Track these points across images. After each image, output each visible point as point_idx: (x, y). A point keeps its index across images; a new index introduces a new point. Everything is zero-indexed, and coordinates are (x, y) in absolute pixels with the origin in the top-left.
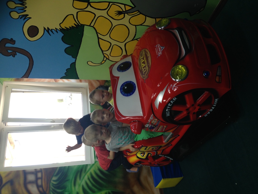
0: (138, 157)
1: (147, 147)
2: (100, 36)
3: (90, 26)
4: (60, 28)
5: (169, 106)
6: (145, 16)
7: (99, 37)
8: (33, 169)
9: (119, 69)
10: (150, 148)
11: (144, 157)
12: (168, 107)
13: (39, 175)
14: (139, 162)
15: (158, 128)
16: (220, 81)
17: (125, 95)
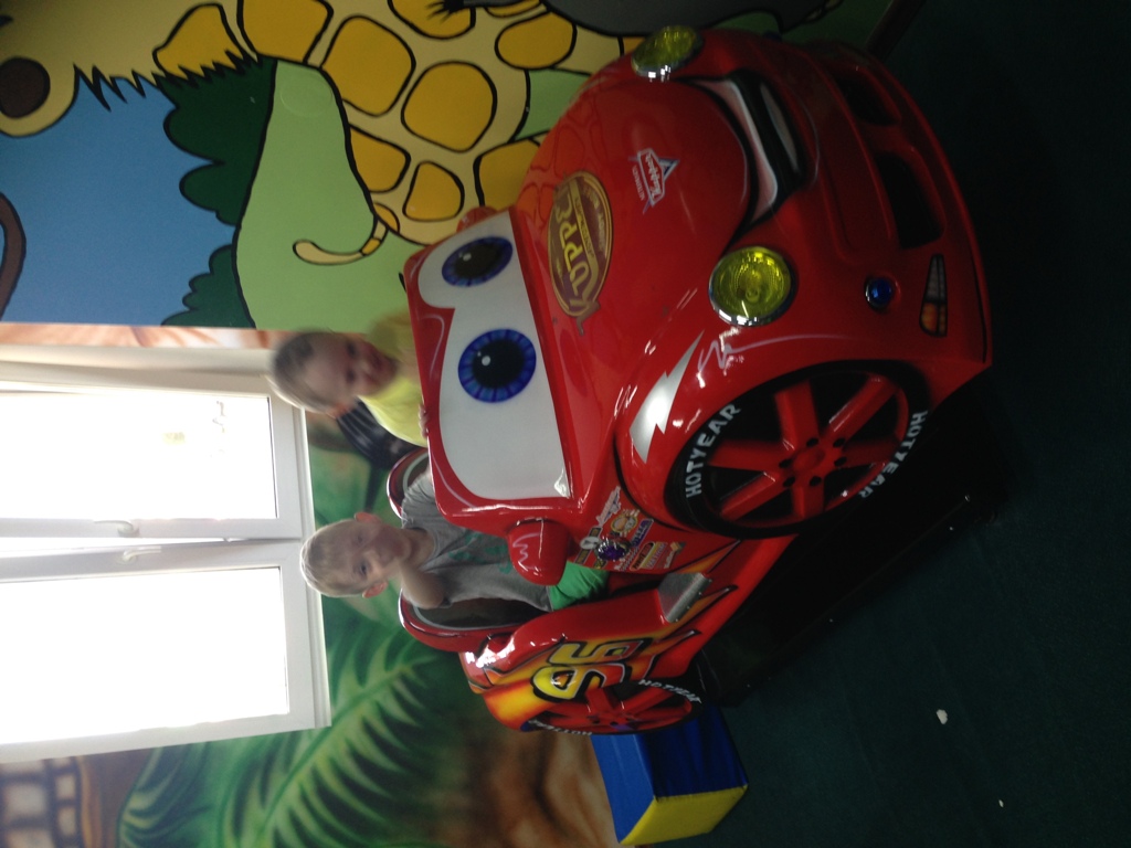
0: (538, 693)
1: (583, 645)
2: (354, 117)
3: (305, 63)
4: (155, 76)
5: (702, 448)
6: (569, 27)
7: (351, 120)
8: (32, 760)
9: (450, 271)
10: (598, 647)
11: (569, 693)
12: (697, 453)
13: (66, 787)
14: (544, 715)
15: (642, 556)
16: (942, 328)
17: (482, 394)
